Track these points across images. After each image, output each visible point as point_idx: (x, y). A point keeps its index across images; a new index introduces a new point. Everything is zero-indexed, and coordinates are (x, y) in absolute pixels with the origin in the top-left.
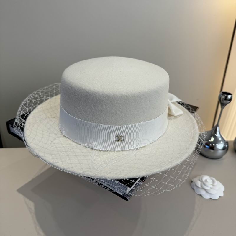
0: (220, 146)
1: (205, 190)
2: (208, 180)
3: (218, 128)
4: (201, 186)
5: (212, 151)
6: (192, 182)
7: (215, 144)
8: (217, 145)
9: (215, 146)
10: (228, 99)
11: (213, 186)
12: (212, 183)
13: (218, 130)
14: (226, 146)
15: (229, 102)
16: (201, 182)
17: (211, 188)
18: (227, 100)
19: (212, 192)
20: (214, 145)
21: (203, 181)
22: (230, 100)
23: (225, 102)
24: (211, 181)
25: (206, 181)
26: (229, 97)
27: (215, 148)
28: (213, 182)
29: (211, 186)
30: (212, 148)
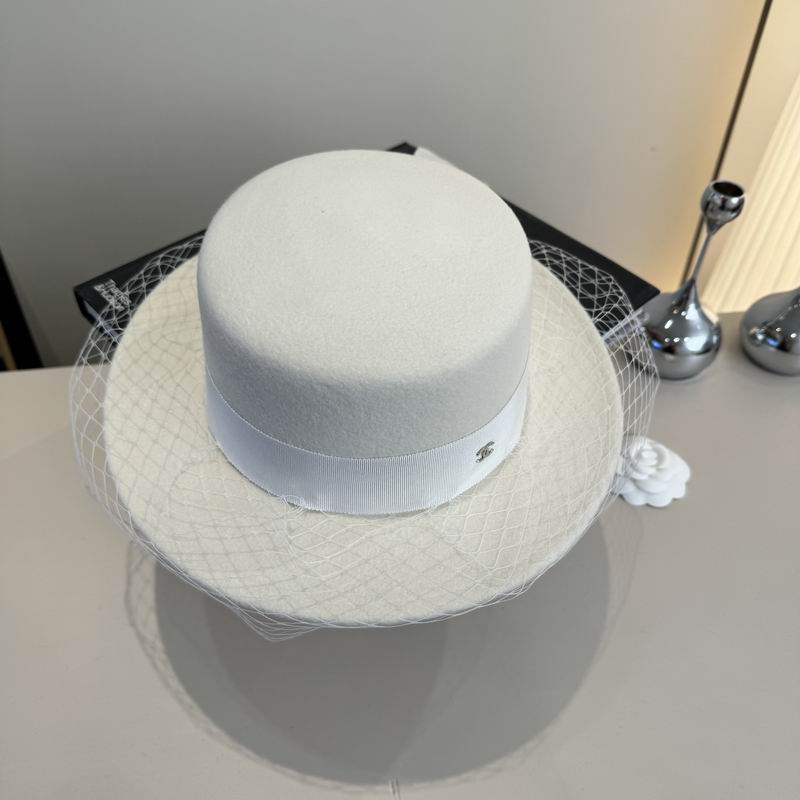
0: (694, 343)
1: (634, 481)
2: (645, 454)
3: (693, 291)
5: (669, 357)
7: (682, 337)
8: (686, 339)
9: (680, 344)
10: (732, 207)
11: (659, 470)
12: (655, 462)
13: (692, 296)
14: (715, 339)
15: (734, 215)
17: (651, 476)
18: (729, 210)
19: (653, 487)
20: (676, 340)
21: (630, 457)
22: (738, 209)
23: (720, 217)
24: (655, 455)
25: (639, 456)
26: (735, 201)
27: (678, 350)
28: (660, 458)
29: (652, 471)
30: (670, 349)
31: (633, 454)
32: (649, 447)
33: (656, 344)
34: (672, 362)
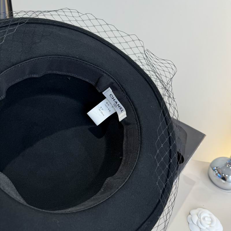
1: (200, 228)
2: (206, 219)
4: (197, 223)
6: (190, 214)
9: (228, 177)
11: (210, 226)
12: (209, 223)
16: (199, 218)
17: (206, 228)
21: (200, 218)
24: (210, 219)
25: (204, 219)
27: (228, 180)
28: (212, 221)
29: (208, 226)
30: (224, 179)
31: (202, 217)
32: (209, 216)
33: (219, 175)
34: (224, 183)
